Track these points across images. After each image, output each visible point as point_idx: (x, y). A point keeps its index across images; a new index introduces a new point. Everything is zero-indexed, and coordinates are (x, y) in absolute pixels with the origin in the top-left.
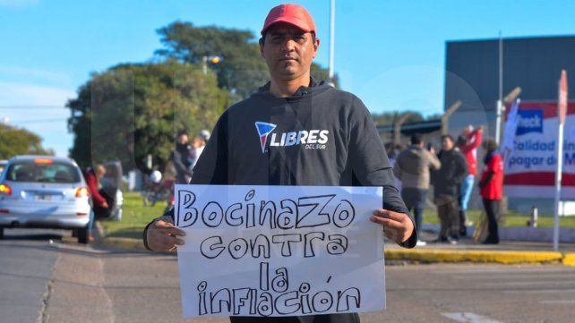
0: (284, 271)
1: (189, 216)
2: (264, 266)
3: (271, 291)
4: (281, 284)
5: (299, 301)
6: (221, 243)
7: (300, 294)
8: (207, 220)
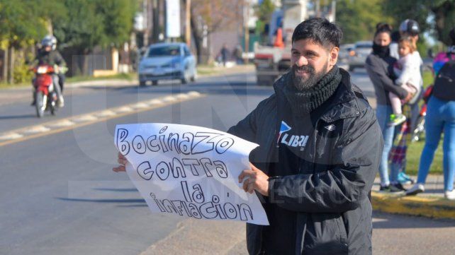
0: (198, 186)
1: (124, 147)
2: (184, 184)
3: (194, 202)
4: (199, 197)
5: (214, 209)
6: (150, 168)
7: (214, 204)
8: (137, 150)
